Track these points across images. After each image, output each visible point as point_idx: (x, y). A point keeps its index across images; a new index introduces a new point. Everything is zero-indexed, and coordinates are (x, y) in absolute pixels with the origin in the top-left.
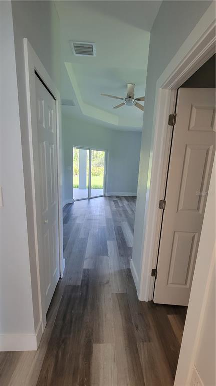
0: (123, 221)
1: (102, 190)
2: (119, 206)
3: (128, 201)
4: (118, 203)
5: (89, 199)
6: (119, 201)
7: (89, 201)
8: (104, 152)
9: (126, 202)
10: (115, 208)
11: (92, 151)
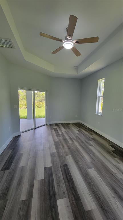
0: (67, 155)
1: (44, 119)
2: (59, 135)
3: (65, 129)
4: (57, 131)
5: (35, 129)
6: (58, 129)
7: (34, 132)
8: (45, 92)
9: (63, 129)
10: (56, 138)
11: (35, 92)
